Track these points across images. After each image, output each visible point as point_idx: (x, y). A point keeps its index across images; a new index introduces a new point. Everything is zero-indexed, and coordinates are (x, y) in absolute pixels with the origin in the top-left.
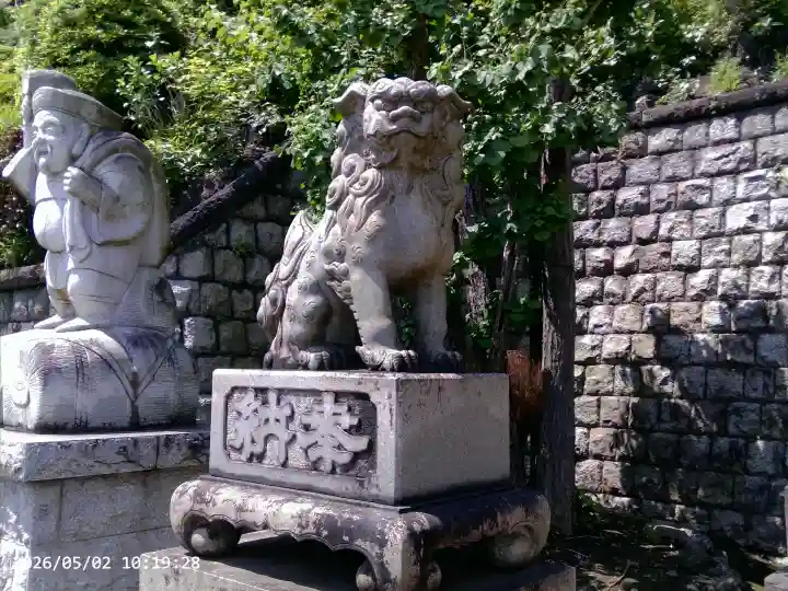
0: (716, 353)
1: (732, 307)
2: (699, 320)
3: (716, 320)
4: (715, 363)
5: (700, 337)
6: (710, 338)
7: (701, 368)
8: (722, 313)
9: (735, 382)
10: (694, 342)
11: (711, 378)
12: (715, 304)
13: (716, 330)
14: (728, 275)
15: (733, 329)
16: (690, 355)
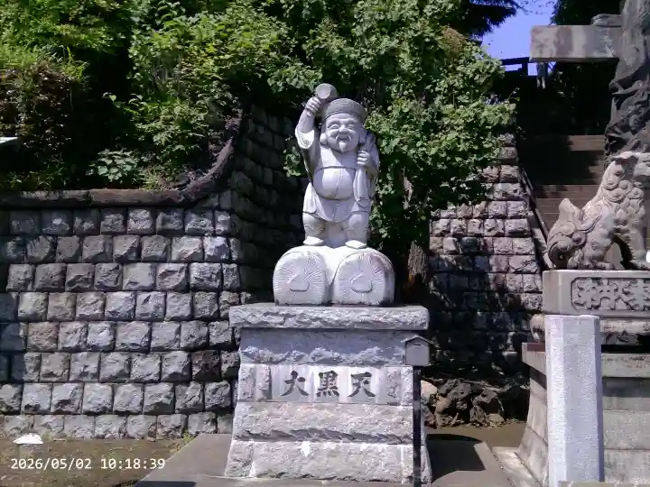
0: (453, 265)
1: (460, 240)
2: (442, 247)
3: (452, 248)
4: (453, 270)
5: (443, 257)
6: (450, 258)
7: (445, 274)
8: (455, 243)
9: (464, 281)
10: (440, 259)
11: (452, 279)
12: (450, 239)
13: (452, 253)
14: (456, 223)
15: (461, 252)
16: (438, 267)
